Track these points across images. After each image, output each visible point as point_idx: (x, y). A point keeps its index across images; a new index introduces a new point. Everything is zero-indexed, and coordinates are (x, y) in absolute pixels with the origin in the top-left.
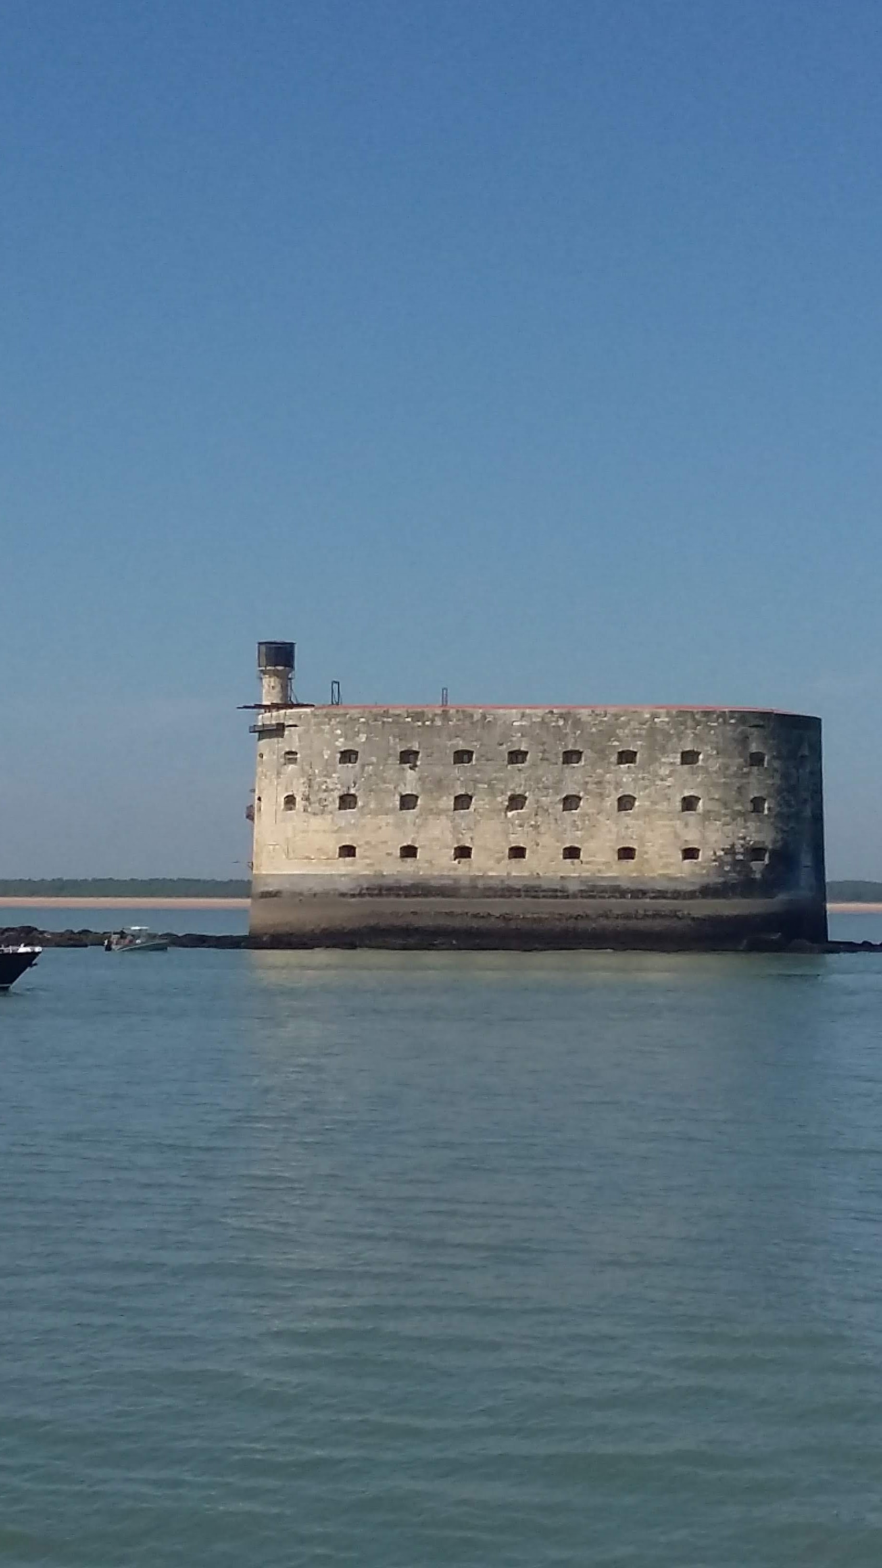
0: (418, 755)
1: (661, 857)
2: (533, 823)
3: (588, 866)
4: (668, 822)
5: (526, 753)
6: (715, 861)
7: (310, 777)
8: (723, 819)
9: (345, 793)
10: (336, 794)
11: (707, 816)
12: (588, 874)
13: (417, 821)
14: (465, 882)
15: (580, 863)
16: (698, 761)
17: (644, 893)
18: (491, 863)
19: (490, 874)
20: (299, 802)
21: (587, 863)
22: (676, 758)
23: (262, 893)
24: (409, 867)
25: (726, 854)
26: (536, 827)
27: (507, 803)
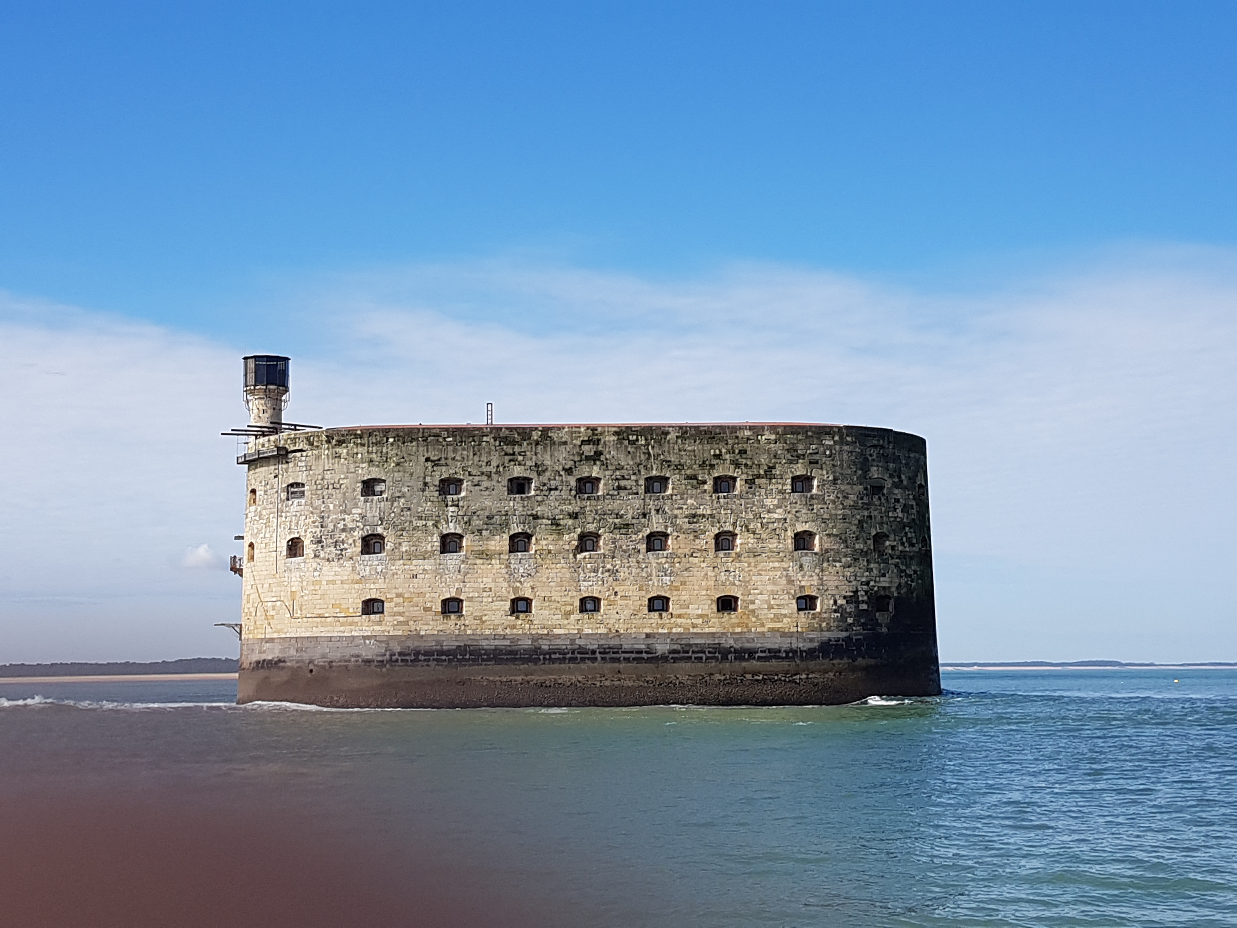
0: (462, 484)
1: (770, 607)
2: (609, 566)
3: (679, 621)
4: (777, 564)
5: (598, 480)
6: (835, 611)
7: (323, 514)
8: (843, 560)
9: (370, 532)
10: (358, 534)
11: (824, 556)
12: (680, 630)
13: (462, 566)
14: (527, 643)
15: (670, 616)
16: (811, 488)
17: (751, 653)
18: (557, 619)
19: (557, 631)
20: (309, 548)
21: (680, 616)
22: (784, 484)
23: (258, 662)
24: (451, 624)
25: (847, 602)
26: (613, 572)
27: (576, 543)
